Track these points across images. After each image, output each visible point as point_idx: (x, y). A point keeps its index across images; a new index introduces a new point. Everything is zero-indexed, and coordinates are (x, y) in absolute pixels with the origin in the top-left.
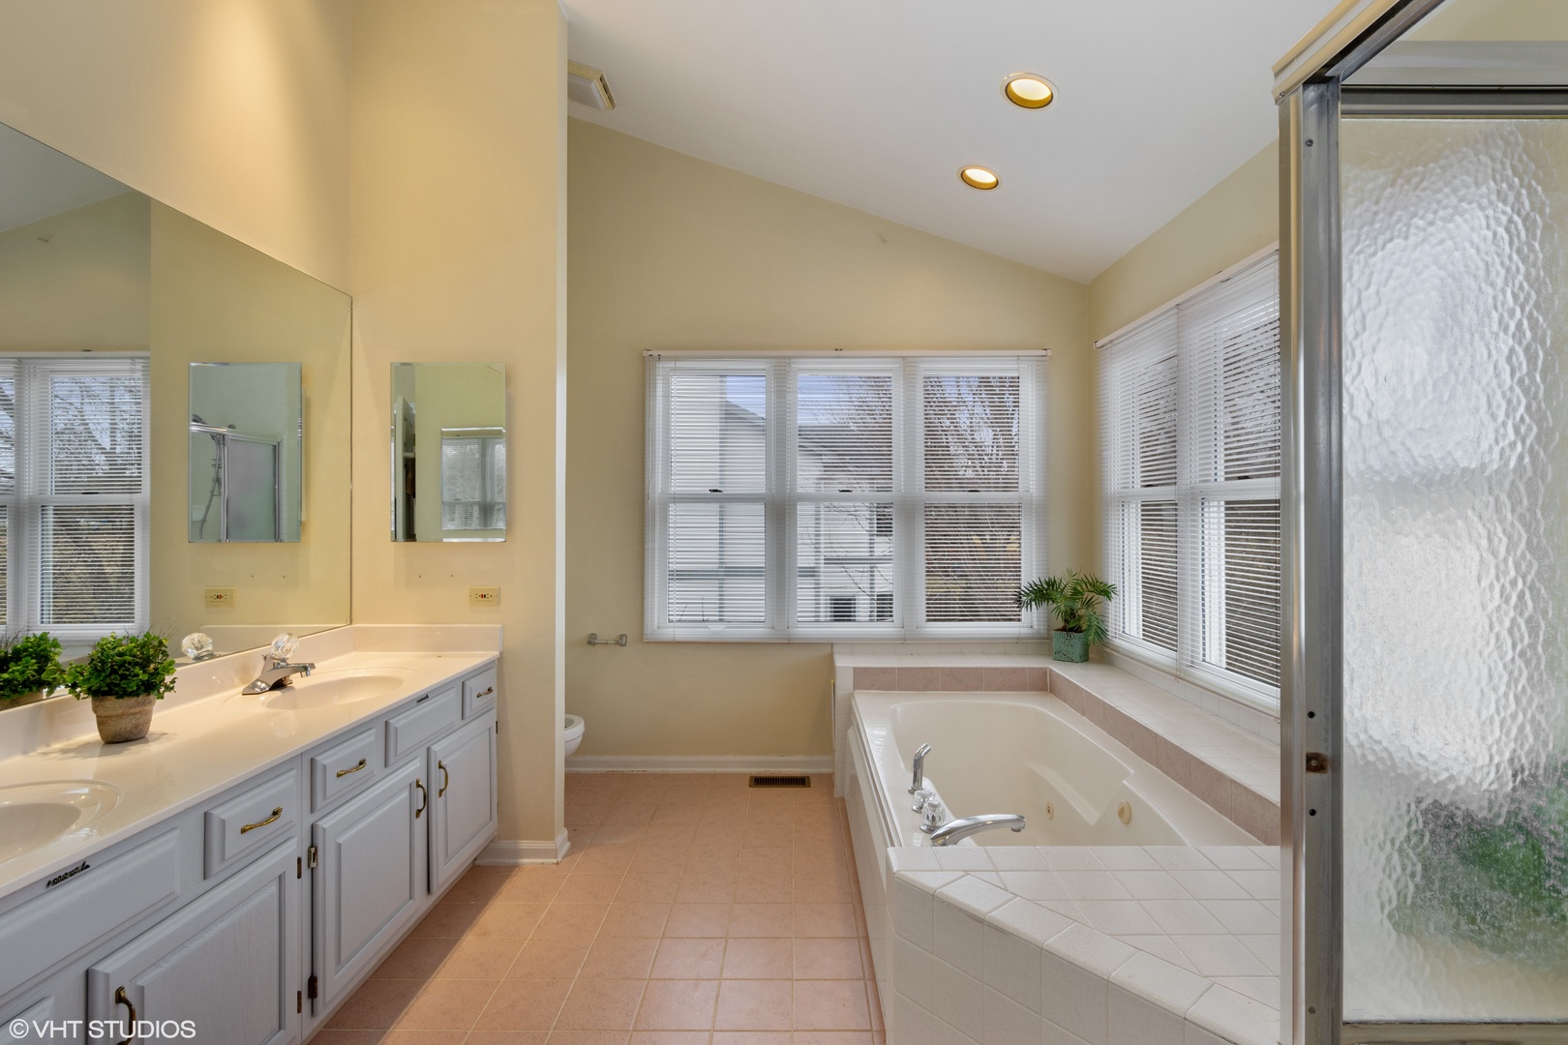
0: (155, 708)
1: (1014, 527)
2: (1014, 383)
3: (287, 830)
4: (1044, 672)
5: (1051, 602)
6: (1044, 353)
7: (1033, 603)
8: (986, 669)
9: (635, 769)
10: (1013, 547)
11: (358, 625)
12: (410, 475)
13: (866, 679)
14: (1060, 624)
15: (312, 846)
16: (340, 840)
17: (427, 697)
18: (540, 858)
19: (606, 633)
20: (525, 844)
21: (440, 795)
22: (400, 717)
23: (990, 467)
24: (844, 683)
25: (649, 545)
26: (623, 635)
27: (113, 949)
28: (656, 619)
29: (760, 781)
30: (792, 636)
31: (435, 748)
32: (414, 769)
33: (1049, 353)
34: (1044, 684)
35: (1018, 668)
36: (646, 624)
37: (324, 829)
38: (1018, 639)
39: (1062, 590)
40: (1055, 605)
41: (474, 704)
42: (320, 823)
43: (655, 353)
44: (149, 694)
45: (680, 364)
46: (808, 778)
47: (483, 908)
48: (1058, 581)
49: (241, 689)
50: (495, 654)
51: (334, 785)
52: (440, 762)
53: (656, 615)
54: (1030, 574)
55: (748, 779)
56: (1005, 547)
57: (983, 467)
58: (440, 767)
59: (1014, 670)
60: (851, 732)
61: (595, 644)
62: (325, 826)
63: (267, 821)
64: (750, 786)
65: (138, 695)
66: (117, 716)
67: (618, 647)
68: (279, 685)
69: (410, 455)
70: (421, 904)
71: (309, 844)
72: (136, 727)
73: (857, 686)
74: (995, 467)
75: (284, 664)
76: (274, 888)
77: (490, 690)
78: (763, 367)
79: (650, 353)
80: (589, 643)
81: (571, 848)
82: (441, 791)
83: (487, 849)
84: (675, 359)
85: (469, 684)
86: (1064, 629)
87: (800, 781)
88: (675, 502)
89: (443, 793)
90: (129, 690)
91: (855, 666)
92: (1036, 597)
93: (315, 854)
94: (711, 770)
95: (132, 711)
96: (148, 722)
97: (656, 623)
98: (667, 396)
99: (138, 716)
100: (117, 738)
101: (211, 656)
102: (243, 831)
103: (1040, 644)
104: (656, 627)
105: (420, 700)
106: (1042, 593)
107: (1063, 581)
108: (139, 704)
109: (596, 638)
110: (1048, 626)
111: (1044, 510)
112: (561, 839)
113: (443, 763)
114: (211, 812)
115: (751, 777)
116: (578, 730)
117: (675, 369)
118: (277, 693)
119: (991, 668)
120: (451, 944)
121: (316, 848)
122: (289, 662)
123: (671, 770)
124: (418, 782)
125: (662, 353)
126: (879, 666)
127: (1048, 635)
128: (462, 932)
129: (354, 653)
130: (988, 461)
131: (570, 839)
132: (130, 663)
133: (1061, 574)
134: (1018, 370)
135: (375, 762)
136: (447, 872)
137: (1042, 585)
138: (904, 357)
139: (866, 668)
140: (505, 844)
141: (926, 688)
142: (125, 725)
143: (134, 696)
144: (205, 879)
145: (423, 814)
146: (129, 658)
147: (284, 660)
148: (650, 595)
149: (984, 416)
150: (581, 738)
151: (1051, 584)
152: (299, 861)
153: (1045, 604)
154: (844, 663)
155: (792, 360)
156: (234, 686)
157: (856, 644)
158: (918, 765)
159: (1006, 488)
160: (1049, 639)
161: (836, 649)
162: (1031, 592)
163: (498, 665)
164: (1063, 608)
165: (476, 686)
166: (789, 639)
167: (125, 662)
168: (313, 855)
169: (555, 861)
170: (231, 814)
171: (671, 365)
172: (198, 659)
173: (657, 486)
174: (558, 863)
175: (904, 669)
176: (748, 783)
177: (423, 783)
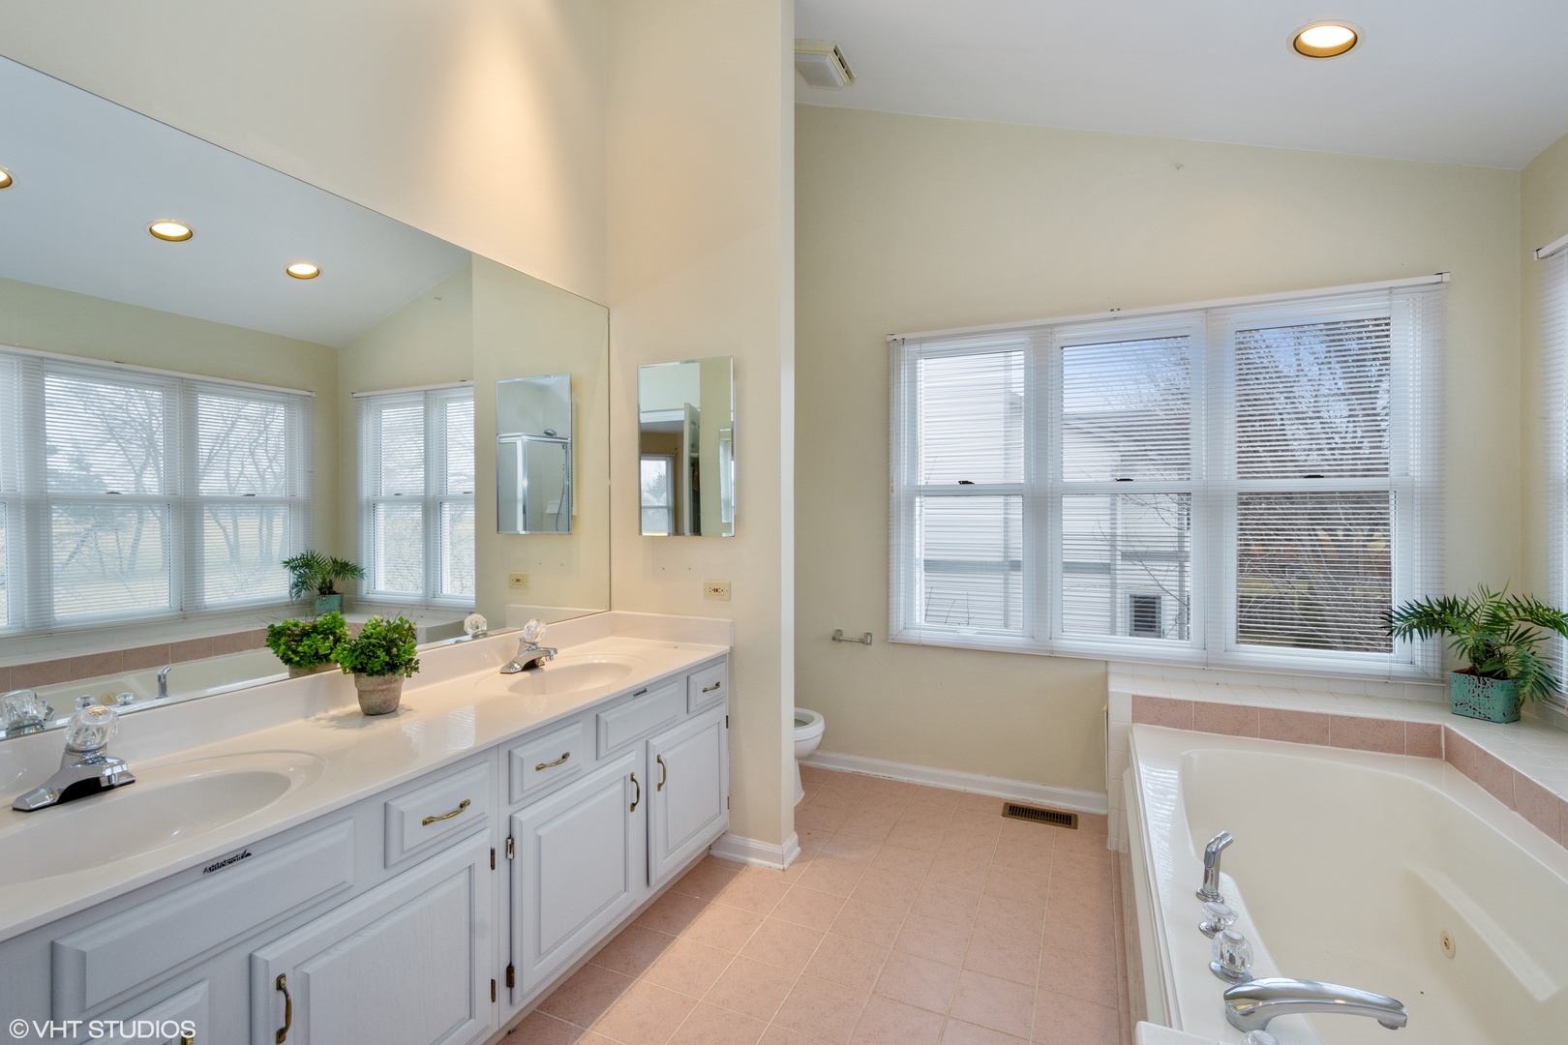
0: (403, 686)
1: (1380, 523)
2: (1383, 325)
3: (480, 821)
4: (1437, 730)
5: (1448, 632)
6: (1438, 278)
7: (1415, 630)
8: (1334, 717)
9: (881, 774)
10: (1379, 546)
11: (616, 612)
12: (696, 473)
13: (1148, 710)
14: (1466, 663)
15: (510, 837)
16: (541, 832)
17: (645, 691)
18: (770, 861)
19: (851, 631)
20: (754, 843)
21: (659, 790)
22: (612, 711)
23: (1343, 449)
24: (1120, 712)
25: (894, 541)
26: (869, 634)
27: (281, 935)
28: (902, 619)
29: (1016, 811)
30: (1055, 649)
31: (654, 742)
32: (630, 761)
33: (1446, 277)
34: (1433, 747)
35: (1388, 721)
36: (891, 624)
37: (521, 822)
38: (1389, 678)
39: (1470, 616)
40: (1456, 638)
41: (699, 698)
42: (516, 815)
43: (899, 337)
44: (395, 673)
45: (926, 347)
46: (1076, 816)
47: (704, 906)
48: (1461, 603)
49: (499, 668)
50: (725, 648)
51: (531, 779)
52: (659, 756)
53: (902, 615)
54: (1407, 589)
55: (1003, 805)
56: (1364, 546)
57: (1333, 449)
58: (659, 761)
59: (1382, 724)
60: (1126, 774)
61: (840, 641)
62: (522, 819)
63: (456, 813)
64: (1004, 815)
65: (384, 674)
66: (369, 691)
67: (862, 645)
68: (531, 666)
69: (695, 455)
70: (639, 896)
71: (508, 836)
72: (385, 703)
73: (1137, 718)
74: (1352, 448)
75: (534, 647)
76: (463, 879)
77: (717, 685)
78: (1021, 340)
79: (893, 337)
80: (834, 639)
81: (800, 855)
82: (660, 785)
83: (719, 841)
84: (921, 341)
85: (693, 678)
86: (1471, 672)
87: (1065, 819)
88: (920, 495)
89: (662, 787)
90: (375, 670)
91: (1135, 693)
92: (1421, 622)
93: (512, 843)
94: (961, 788)
95: (380, 688)
96: (397, 698)
97: (902, 624)
98: (913, 382)
99: (386, 693)
100: (377, 710)
101: (485, 635)
102: (425, 823)
103: (1428, 686)
104: (901, 628)
105: (637, 694)
106: (1432, 618)
107: (1471, 602)
108: (386, 682)
109: (842, 635)
110: (1442, 665)
111: (1435, 502)
112: (790, 845)
113: (662, 758)
114: (390, 803)
115: (1006, 804)
116: (815, 731)
117: (920, 353)
118: (527, 674)
119: (1342, 717)
120: (667, 941)
121: (513, 840)
122: (539, 645)
123: (918, 781)
124: (632, 776)
125: (907, 336)
126: (1168, 696)
127: (1442, 676)
128: (679, 930)
129: (612, 637)
130: (1340, 441)
131: (800, 843)
132: (374, 646)
133: (1465, 588)
134: (1390, 307)
135: (581, 757)
136: (668, 865)
137: (1431, 607)
138: (1206, 310)
139: (1150, 698)
140: (735, 839)
141: (1237, 732)
142: (376, 700)
143: (380, 675)
144: (385, 867)
145: (640, 807)
146: (373, 641)
147: (534, 644)
148: (895, 594)
149: (1333, 387)
150: (821, 736)
151: (1449, 606)
152: (493, 852)
153: (1437, 635)
154: (1122, 689)
155: (1056, 329)
156: (495, 664)
157: (1139, 665)
158: (1211, 860)
159: (1368, 472)
160: (1443, 682)
161: (1112, 668)
162: (1411, 615)
163: (727, 659)
164: (1471, 643)
165: (701, 680)
166: (1052, 652)
167: (370, 643)
168: (510, 847)
169: (781, 867)
170: (413, 806)
171: (916, 348)
172: (475, 637)
173: (902, 478)
174: (784, 870)
175: (1204, 703)
176: (1001, 811)
177: (640, 778)
